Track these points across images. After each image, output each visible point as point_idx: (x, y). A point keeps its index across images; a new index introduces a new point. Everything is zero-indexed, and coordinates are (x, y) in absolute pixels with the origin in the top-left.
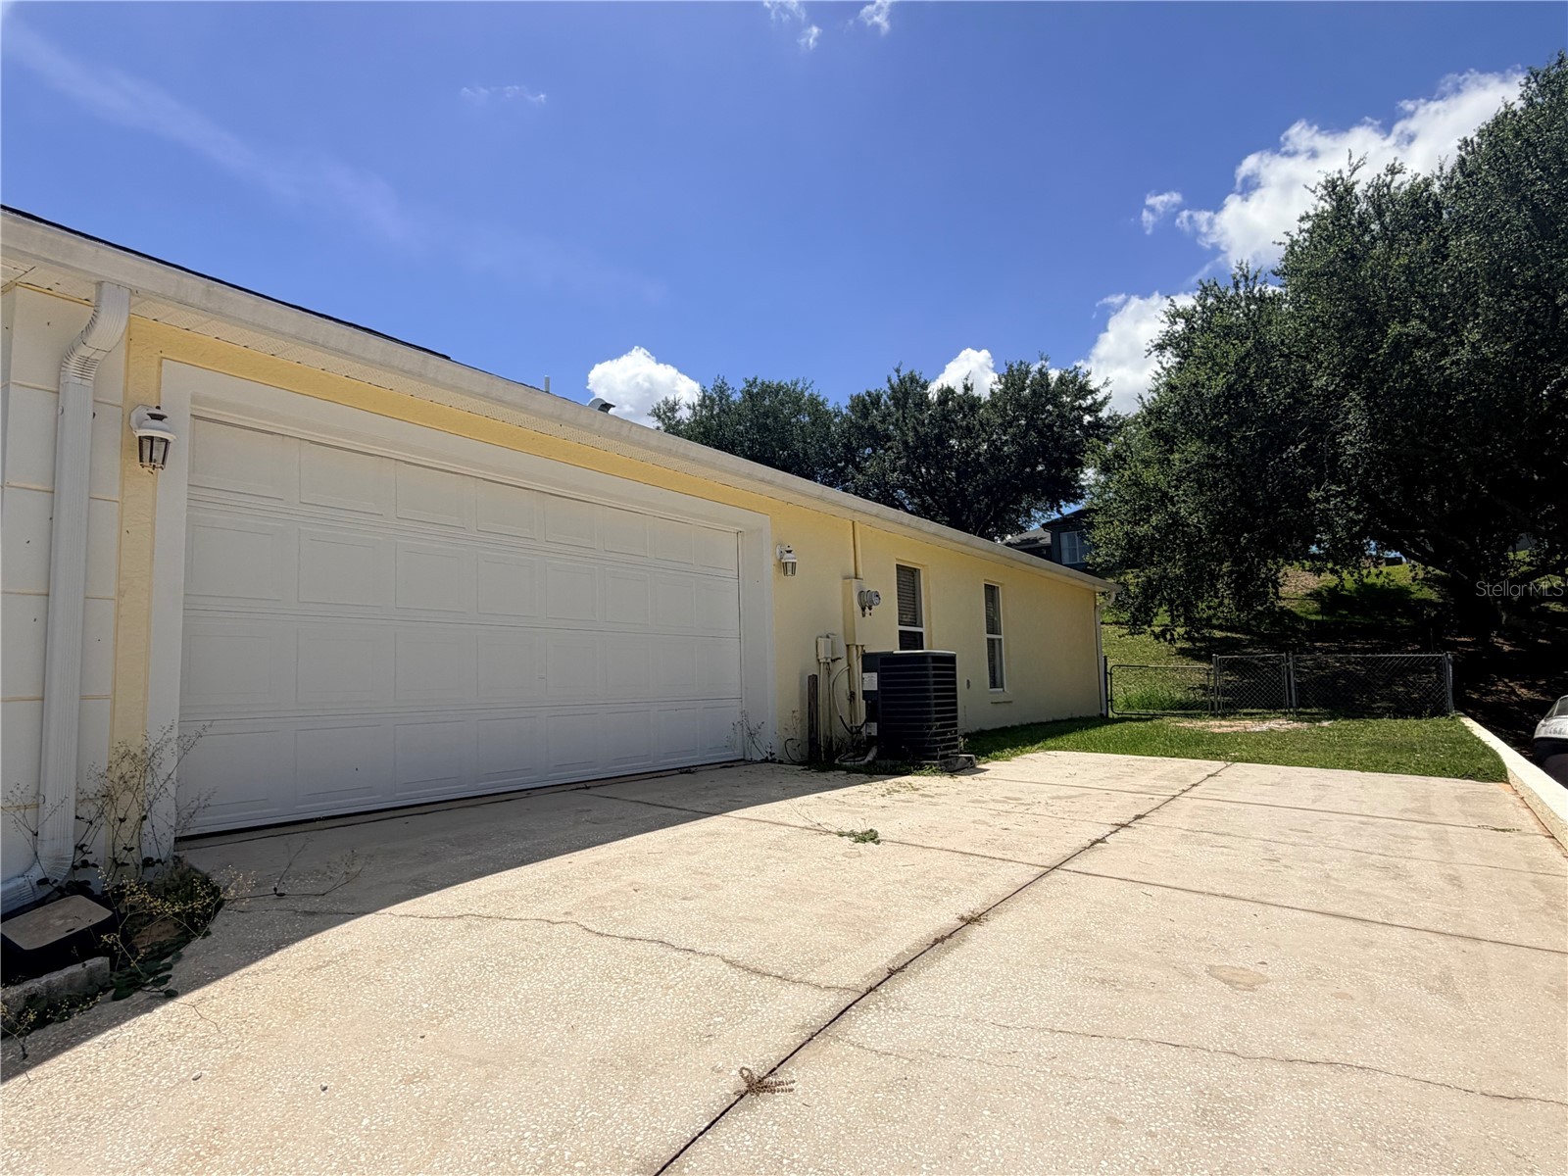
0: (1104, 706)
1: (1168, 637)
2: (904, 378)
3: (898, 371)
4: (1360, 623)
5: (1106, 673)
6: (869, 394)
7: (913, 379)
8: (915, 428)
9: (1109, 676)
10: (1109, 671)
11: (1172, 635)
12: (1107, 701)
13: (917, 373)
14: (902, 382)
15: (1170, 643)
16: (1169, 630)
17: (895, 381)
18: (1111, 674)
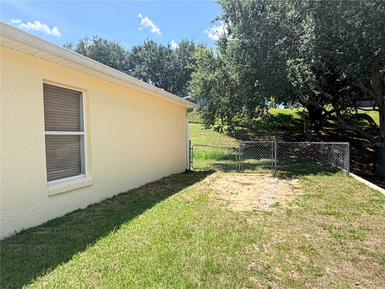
0: (188, 165)
1: (220, 130)
2: (149, 42)
3: (147, 39)
4: (281, 125)
5: (190, 148)
6: (138, 47)
7: (152, 42)
8: (150, 57)
9: (191, 150)
10: (191, 147)
11: (222, 129)
12: (190, 162)
13: (153, 40)
14: (149, 43)
15: (221, 133)
16: (221, 127)
17: (146, 42)
18: (192, 149)
